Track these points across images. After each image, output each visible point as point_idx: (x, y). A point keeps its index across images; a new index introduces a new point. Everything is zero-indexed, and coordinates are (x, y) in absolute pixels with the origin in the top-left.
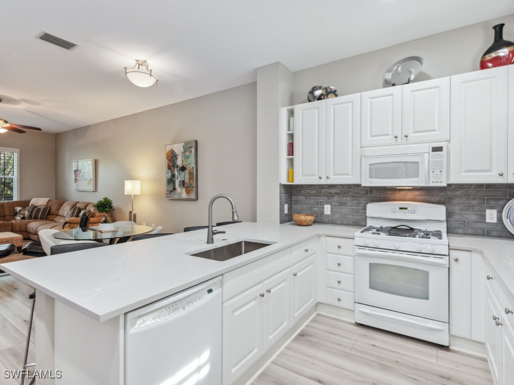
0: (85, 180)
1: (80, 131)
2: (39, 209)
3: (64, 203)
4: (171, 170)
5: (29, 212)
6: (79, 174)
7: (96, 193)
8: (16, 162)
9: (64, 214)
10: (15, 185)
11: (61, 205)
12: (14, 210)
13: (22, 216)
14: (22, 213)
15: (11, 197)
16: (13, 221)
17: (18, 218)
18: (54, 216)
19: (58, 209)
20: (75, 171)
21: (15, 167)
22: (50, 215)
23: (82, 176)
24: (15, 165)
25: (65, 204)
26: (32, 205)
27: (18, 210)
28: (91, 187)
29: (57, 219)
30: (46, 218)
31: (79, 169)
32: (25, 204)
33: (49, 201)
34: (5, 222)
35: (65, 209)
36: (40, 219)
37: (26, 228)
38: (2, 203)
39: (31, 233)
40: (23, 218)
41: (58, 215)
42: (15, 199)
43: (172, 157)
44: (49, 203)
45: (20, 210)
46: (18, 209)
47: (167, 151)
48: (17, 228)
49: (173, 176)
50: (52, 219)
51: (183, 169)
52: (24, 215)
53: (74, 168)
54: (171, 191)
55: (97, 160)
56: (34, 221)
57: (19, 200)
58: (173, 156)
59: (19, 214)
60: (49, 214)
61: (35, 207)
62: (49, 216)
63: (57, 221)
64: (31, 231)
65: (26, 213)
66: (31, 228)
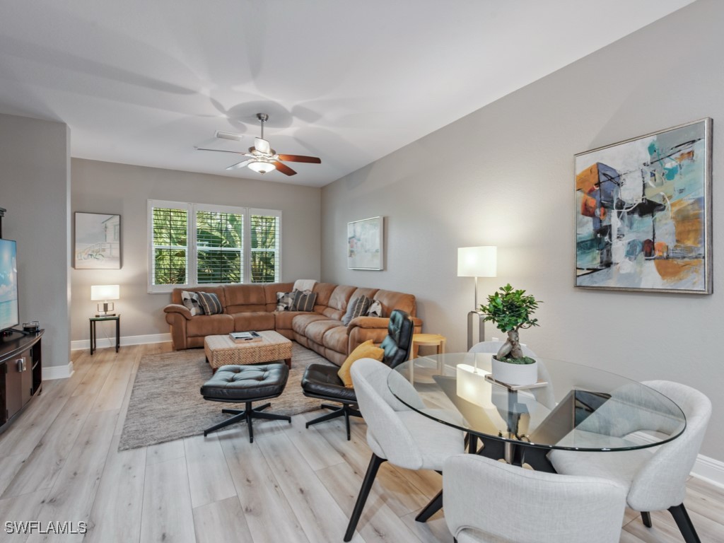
0: (366, 252)
1: (357, 176)
2: (305, 296)
3: (335, 287)
4: (592, 215)
5: (293, 299)
6: (356, 243)
7: (384, 273)
8: (277, 229)
9: (337, 304)
10: (277, 262)
11: (332, 289)
12: (277, 296)
13: (285, 306)
14: (285, 301)
15: (273, 279)
16: (276, 313)
17: (281, 308)
18: (323, 307)
19: (328, 298)
20: (350, 238)
21: (277, 236)
22: (318, 305)
23: (362, 245)
24: (277, 233)
25: (337, 290)
26: (296, 290)
27: (280, 297)
28: (377, 263)
29: (328, 312)
30: (313, 311)
31: (358, 234)
32: (288, 288)
33: (316, 284)
34: (268, 314)
35: (338, 298)
36: (307, 311)
37: (291, 323)
38: (264, 286)
39: (297, 332)
40: (287, 309)
41: (327, 306)
42: (277, 281)
43: (598, 184)
44: (316, 288)
45: (283, 297)
46: (281, 294)
47: (579, 172)
48: (281, 324)
49: (604, 230)
50: (320, 311)
51: (648, 208)
52: (287, 303)
53: (349, 235)
54: (595, 270)
55: (387, 217)
56: (300, 314)
57: (281, 282)
58: (603, 178)
59: (282, 302)
60: (316, 304)
61: (300, 293)
62: (316, 307)
63: (328, 315)
64: (298, 330)
65: (290, 301)
66: (297, 326)
